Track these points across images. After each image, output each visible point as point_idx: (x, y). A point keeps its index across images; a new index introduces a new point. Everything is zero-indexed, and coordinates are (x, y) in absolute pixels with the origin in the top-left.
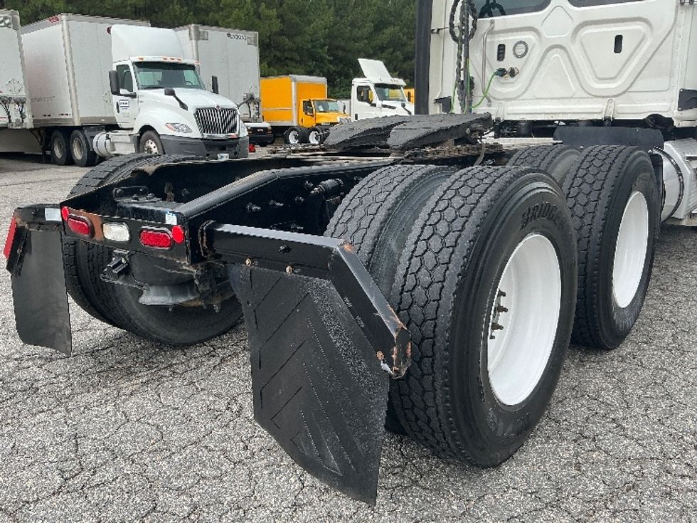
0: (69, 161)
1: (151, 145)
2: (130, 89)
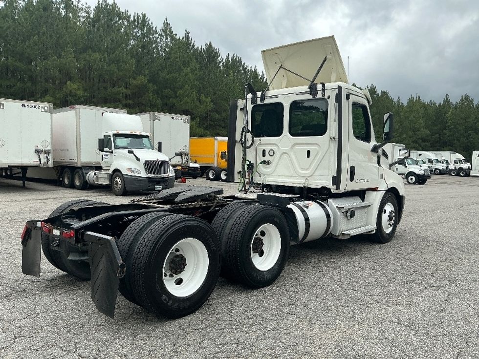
0: (72, 186)
1: (118, 180)
2: (110, 148)
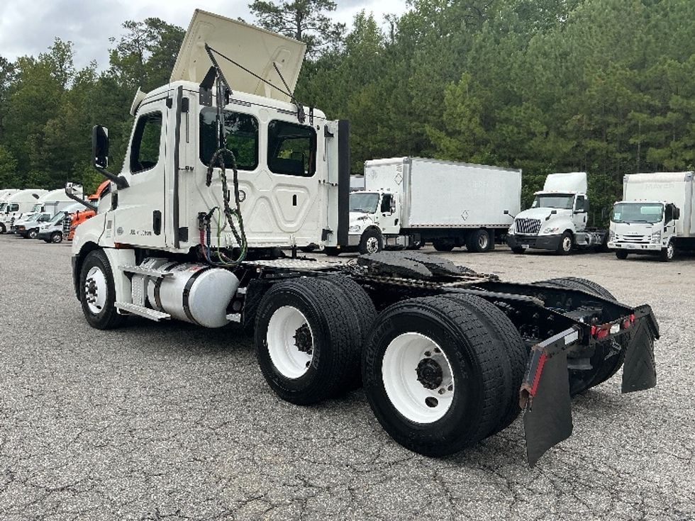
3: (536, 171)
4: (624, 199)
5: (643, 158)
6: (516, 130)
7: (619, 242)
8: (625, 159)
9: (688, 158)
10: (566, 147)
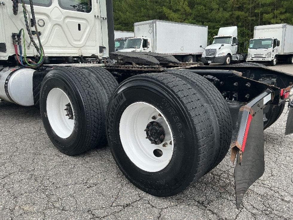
3: (214, 28)
4: (254, 38)
5: (261, 19)
6: (204, 8)
7: (252, 58)
8: (252, 20)
9: (282, 18)
10: (227, 15)
